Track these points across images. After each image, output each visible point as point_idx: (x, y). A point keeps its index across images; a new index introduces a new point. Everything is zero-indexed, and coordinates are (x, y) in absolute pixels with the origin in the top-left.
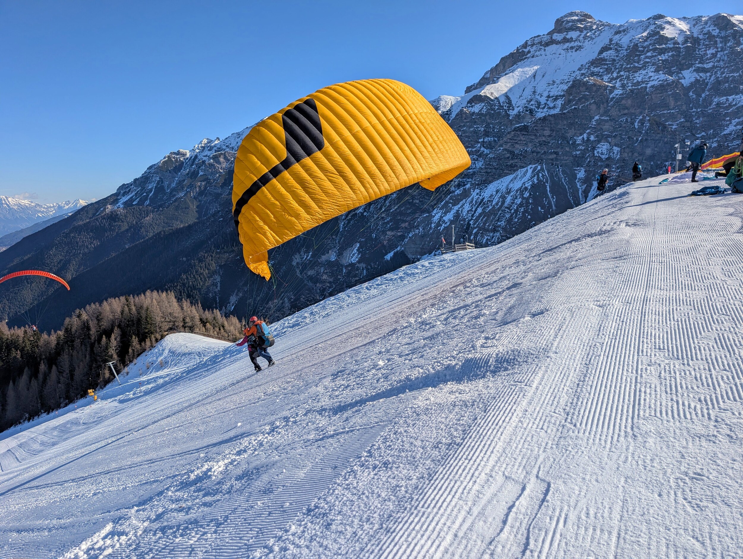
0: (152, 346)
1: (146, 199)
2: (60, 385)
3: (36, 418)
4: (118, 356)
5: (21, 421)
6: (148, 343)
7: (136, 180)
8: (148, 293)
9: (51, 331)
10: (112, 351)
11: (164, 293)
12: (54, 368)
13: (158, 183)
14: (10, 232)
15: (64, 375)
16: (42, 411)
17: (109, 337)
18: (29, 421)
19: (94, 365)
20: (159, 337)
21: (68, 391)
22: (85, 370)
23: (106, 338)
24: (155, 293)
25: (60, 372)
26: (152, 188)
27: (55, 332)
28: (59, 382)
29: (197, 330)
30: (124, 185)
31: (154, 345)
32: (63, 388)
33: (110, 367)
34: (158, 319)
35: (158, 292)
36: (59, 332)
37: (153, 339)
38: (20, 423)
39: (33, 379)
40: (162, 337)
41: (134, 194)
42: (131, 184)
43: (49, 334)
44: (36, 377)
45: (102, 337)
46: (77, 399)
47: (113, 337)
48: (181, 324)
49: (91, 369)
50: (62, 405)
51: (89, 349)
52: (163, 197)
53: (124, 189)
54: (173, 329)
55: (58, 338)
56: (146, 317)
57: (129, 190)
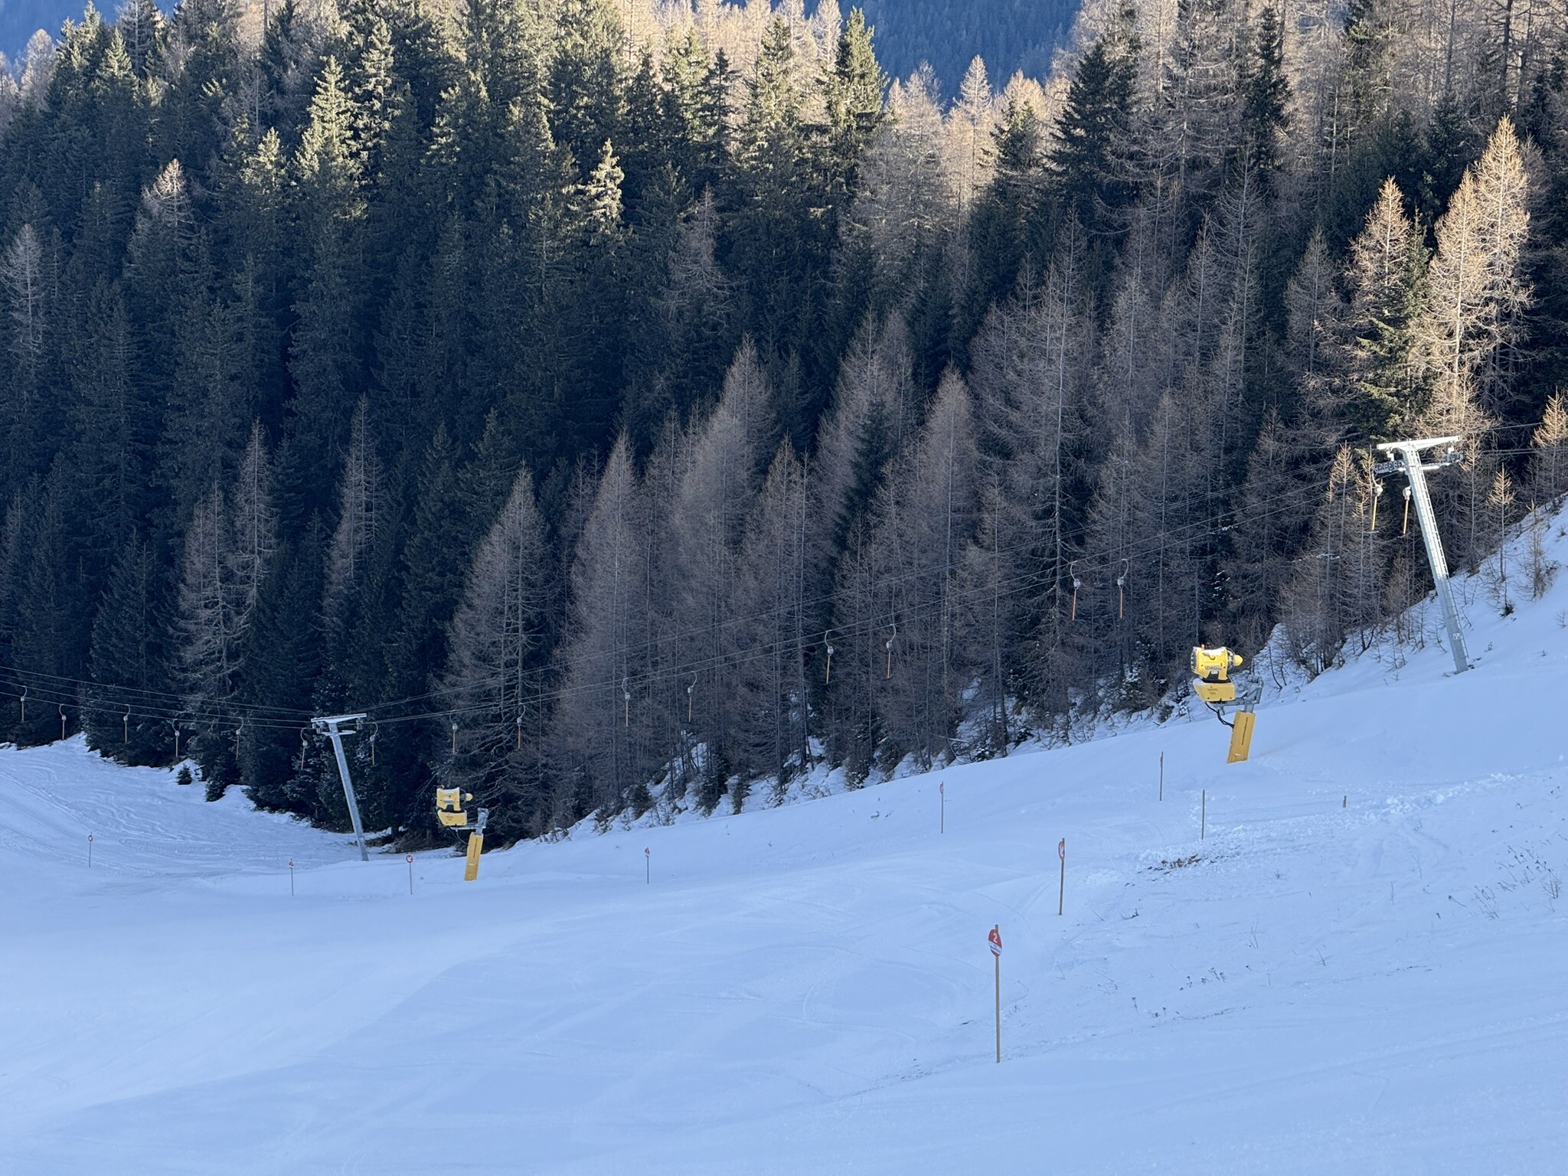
2: (973, 554)
3: (762, 788)
4: (1485, 398)
5: (655, 790)
9: (962, 70)
12: (953, 394)
16: (816, 747)
18: (709, 799)
19: (1268, 444)
21: (1027, 626)
22: (1193, 465)
27: (998, 80)
28: (971, 530)
32: (995, 583)
33: (1396, 482)
36: (1025, 92)
38: (643, 803)
39: (785, 455)
43: (948, 95)
44: (808, 445)
45: (1370, 199)
46: (1091, 706)
49: (1238, 474)
50: (967, 731)
51: (1246, 287)
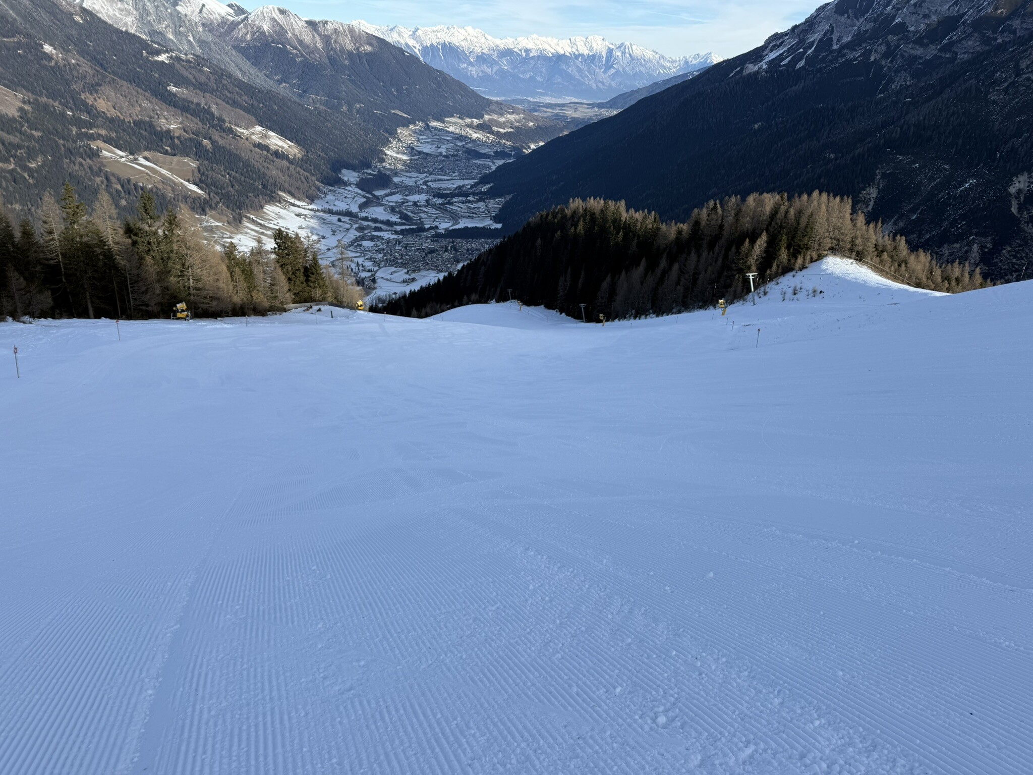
0: (803, 267)
1: (801, 59)
2: (678, 287)
4: (759, 268)
6: (800, 261)
7: (795, 28)
8: (816, 194)
9: (671, 222)
10: (752, 261)
11: (838, 199)
12: (675, 265)
13: (825, 34)
14: (626, 90)
15: (687, 277)
17: (753, 242)
19: (725, 274)
20: (815, 257)
21: (685, 297)
22: (713, 275)
23: (749, 242)
24: (824, 196)
25: (682, 272)
26: (813, 42)
28: (678, 284)
29: (868, 259)
30: (776, 34)
31: (807, 265)
32: (681, 291)
34: (821, 231)
35: (829, 195)
36: (682, 225)
37: (808, 258)
39: (650, 272)
40: (820, 257)
41: (785, 49)
42: (786, 34)
44: (654, 271)
45: (744, 241)
47: (758, 242)
48: (849, 246)
49: (720, 278)
51: (722, 253)
52: (828, 55)
53: (776, 40)
54: (834, 250)
55: (680, 232)
56: (806, 227)
57: (781, 44)
